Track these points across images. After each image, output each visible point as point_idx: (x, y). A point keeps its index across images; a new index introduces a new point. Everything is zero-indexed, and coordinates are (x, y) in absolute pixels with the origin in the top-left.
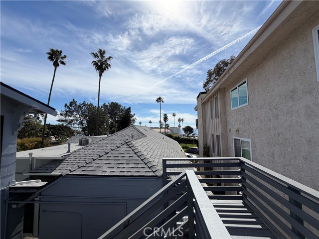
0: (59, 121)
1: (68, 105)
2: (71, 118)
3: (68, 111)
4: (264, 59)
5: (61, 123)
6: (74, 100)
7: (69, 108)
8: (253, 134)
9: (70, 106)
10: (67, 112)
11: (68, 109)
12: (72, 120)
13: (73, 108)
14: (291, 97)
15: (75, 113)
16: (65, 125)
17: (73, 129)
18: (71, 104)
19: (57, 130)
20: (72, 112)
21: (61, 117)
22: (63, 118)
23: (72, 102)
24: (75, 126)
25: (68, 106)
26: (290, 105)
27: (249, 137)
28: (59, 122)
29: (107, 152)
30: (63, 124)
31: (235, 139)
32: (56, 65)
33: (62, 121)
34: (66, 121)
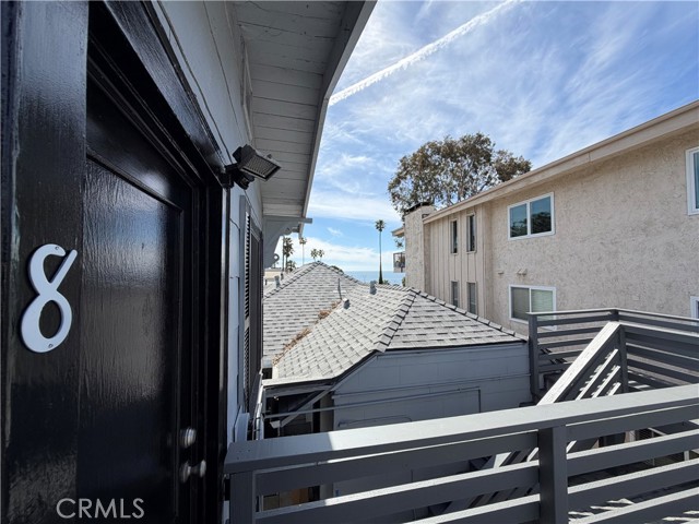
4: (596, 170)
8: (562, 280)
14: (644, 230)
26: (640, 240)
27: (550, 284)
31: (513, 289)
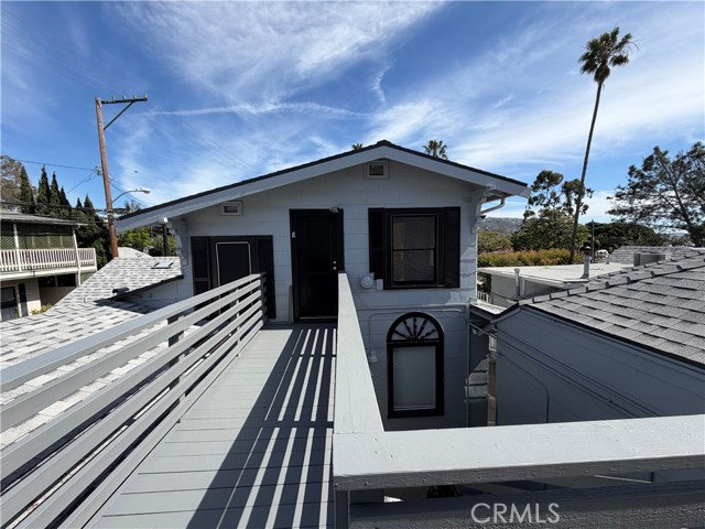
0: (612, 212)
1: (639, 167)
2: (649, 202)
3: (637, 185)
5: (618, 218)
6: (656, 149)
7: (642, 176)
9: (645, 169)
10: (634, 188)
11: (636, 180)
12: (650, 209)
13: (654, 174)
15: (659, 187)
16: (628, 221)
17: (657, 232)
18: (648, 164)
19: (613, 235)
20: (651, 187)
21: (618, 202)
22: (624, 204)
23: (651, 158)
24: (659, 223)
25: (639, 172)
28: (613, 216)
29: (632, 279)
30: (623, 220)
32: (602, 75)
33: (621, 212)
34: (631, 211)
